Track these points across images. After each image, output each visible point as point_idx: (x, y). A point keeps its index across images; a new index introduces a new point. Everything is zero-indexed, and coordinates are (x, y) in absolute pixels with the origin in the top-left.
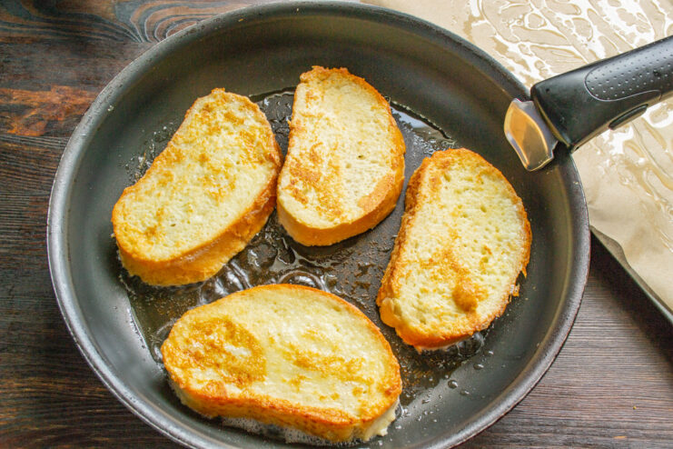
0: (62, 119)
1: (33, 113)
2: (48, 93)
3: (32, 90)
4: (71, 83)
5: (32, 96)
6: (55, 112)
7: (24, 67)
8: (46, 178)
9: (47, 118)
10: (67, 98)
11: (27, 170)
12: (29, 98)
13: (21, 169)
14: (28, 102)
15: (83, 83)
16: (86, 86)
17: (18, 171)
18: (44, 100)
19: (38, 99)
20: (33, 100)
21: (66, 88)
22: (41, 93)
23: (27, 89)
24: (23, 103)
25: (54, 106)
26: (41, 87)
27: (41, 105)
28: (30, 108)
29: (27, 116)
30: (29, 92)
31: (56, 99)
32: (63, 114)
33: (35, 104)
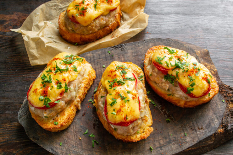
0: (19, 25)
1: (7, 23)
2: (12, 15)
3: (6, 14)
4: (21, 11)
5: (6, 17)
6: (16, 22)
7: (2, 6)
8: (14, 47)
9: (13, 25)
10: (20, 17)
11: (7, 45)
12: (5, 18)
13: (4, 44)
14: (5, 19)
15: (26, 11)
16: (28, 12)
17: (3, 45)
18: (11, 18)
19: (9, 17)
20: (7, 18)
21: (19, 13)
22: (9, 15)
23: (4, 14)
24: (3, 19)
25: (15, 20)
26: (9, 13)
27: (10, 20)
28: (6, 21)
29: (5, 24)
30: (4, 15)
31: (16, 18)
32: (19, 23)
33: (8, 20)
